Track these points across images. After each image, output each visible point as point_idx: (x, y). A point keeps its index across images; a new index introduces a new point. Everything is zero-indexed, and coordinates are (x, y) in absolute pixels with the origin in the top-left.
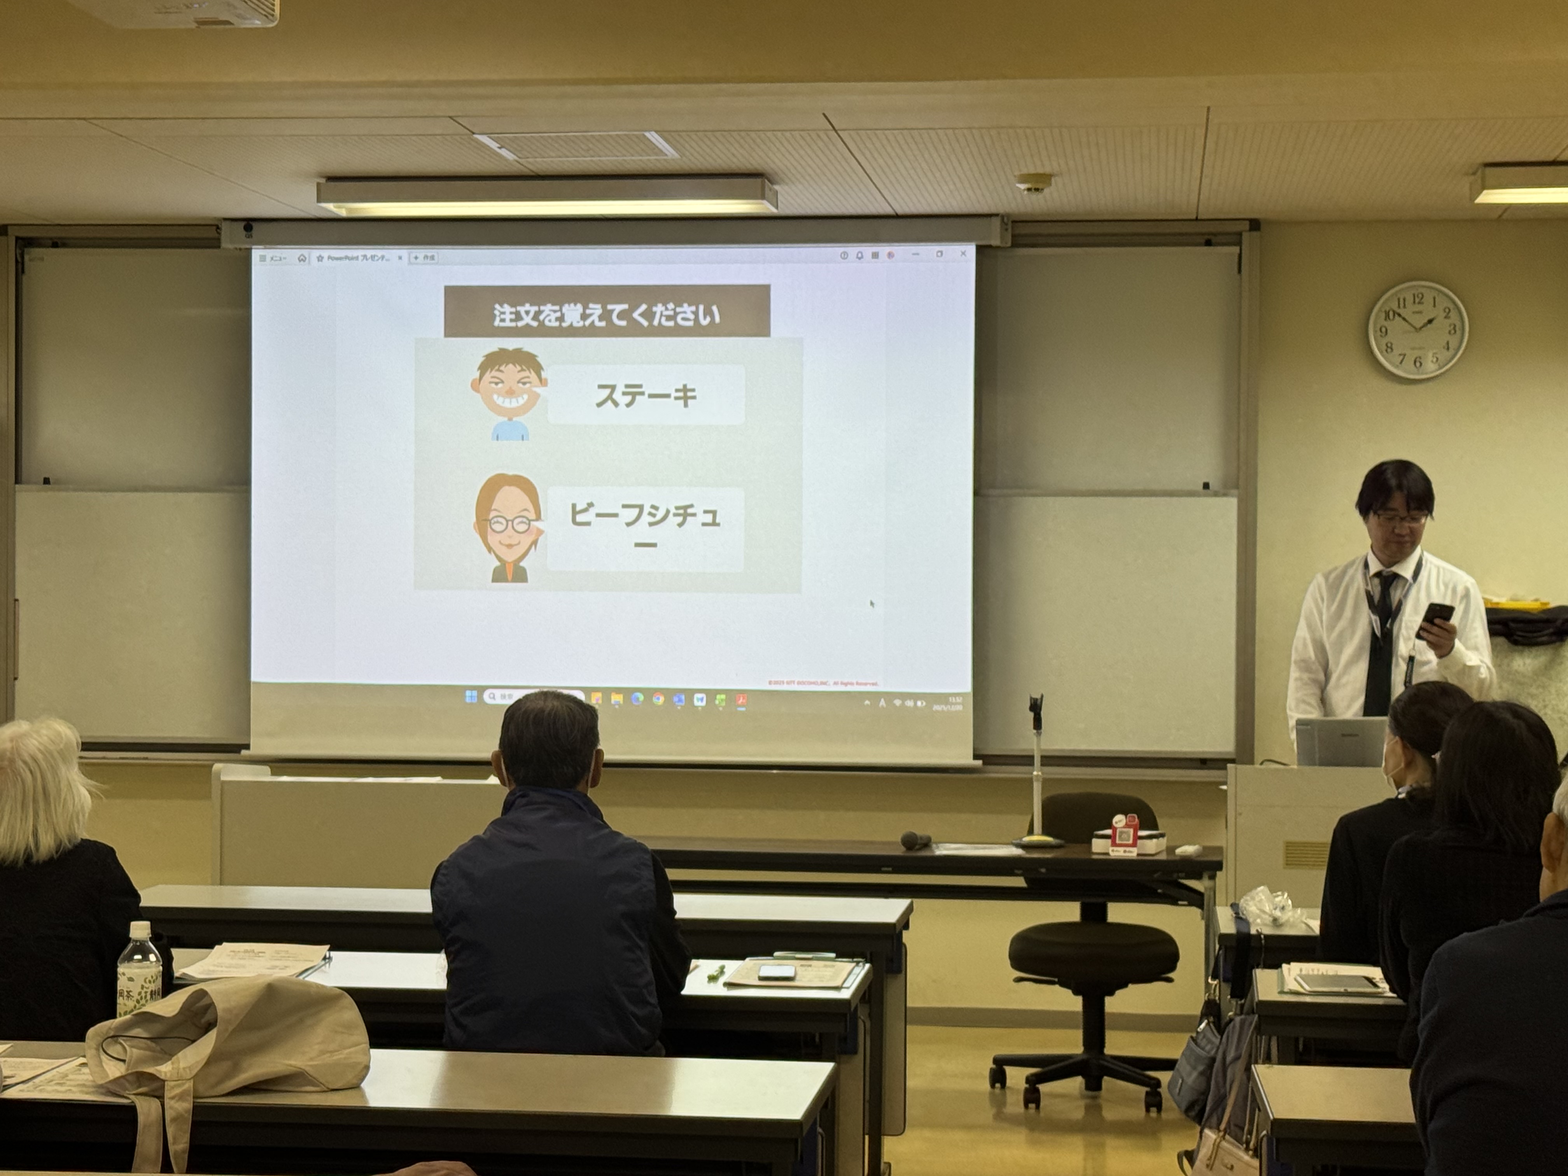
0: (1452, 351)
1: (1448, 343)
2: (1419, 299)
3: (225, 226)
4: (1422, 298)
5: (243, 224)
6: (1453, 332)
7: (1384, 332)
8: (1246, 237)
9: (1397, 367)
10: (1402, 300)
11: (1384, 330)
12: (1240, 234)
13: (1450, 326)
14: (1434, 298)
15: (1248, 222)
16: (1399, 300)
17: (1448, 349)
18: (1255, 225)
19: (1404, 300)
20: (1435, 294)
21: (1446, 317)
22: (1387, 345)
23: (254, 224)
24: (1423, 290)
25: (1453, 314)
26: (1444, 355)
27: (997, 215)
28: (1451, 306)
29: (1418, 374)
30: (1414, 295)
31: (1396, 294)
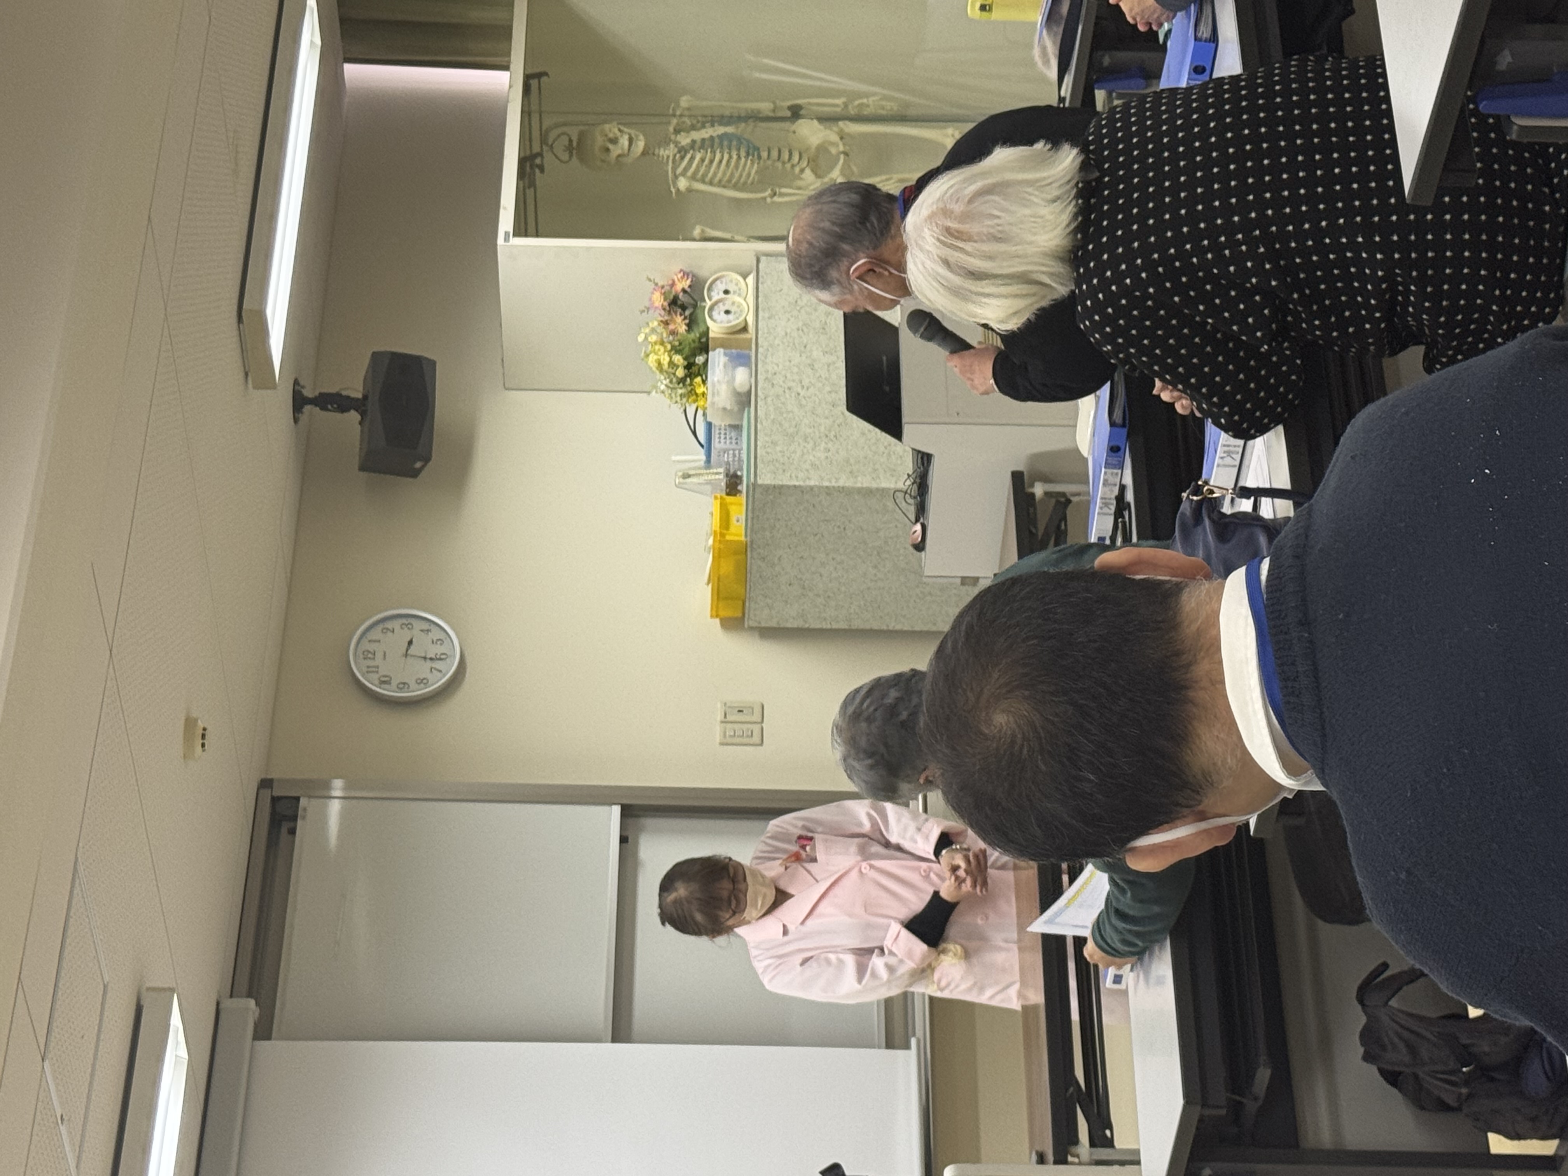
0: (432, 627)
1: (422, 631)
2: (370, 655)
4: (369, 652)
6: (410, 626)
7: (403, 685)
8: (276, 793)
9: (444, 675)
10: (370, 669)
11: (401, 686)
12: (275, 800)
13: (402, 628)
14: (370, 641)
15: (261, 791)
16: (368, 672)
17: (428, 631)
18: (265, 784)
19: (368, 667)
20: (364, 641)
21: (393, 631)
22: (419, 684)
24: (360, 652)
25: (389, 625)
26: (436, 634)
27: (218, 1004)
28: (380, 627)
29: (454, 657)
30: (365, 659)
31: (363, 676)
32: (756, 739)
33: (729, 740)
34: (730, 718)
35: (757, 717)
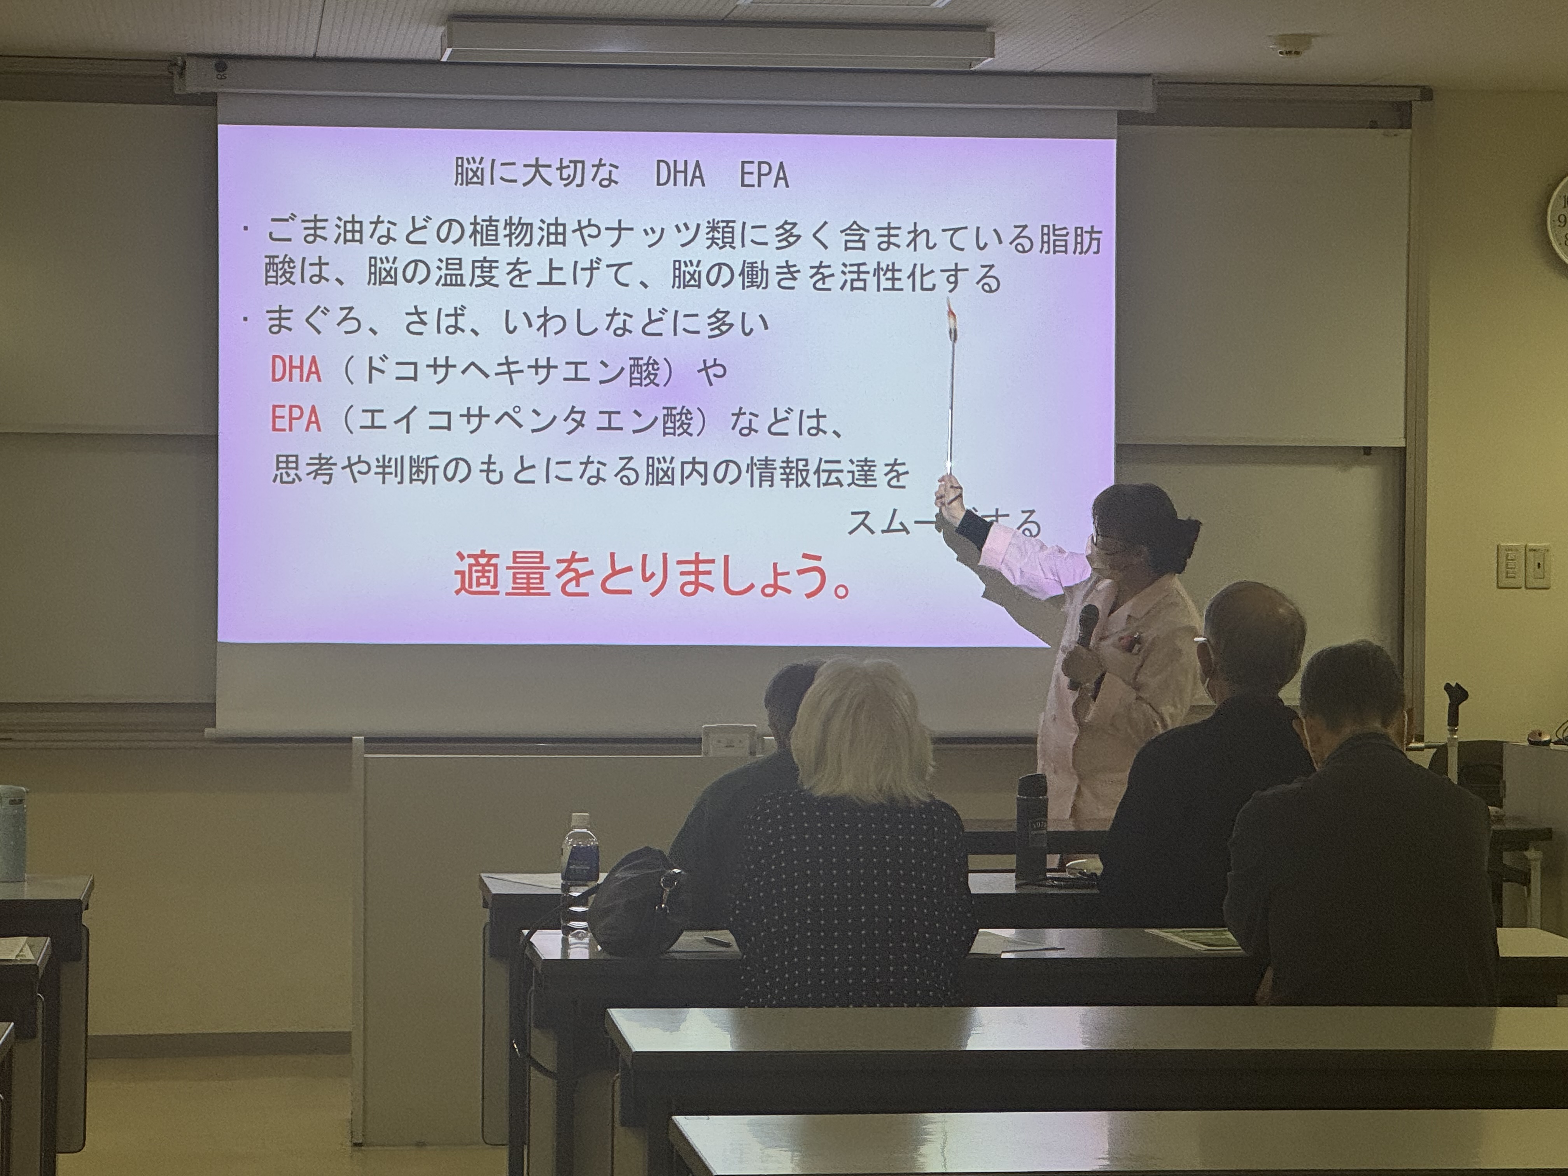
3: (190, 63)
5: (214, 62)
7: (1562, 221)
8: (1415, 105)
11: (1562, 218)
12: (1409, 104)
15: (1417, 90)
18: (1427, 93)
22: (1566, 237)
23: (230, 64)
27: (1149, 75)
32: (1505, 582)
33: (1503, 553)
34: (1531, 555)
35: (1532, 582)
